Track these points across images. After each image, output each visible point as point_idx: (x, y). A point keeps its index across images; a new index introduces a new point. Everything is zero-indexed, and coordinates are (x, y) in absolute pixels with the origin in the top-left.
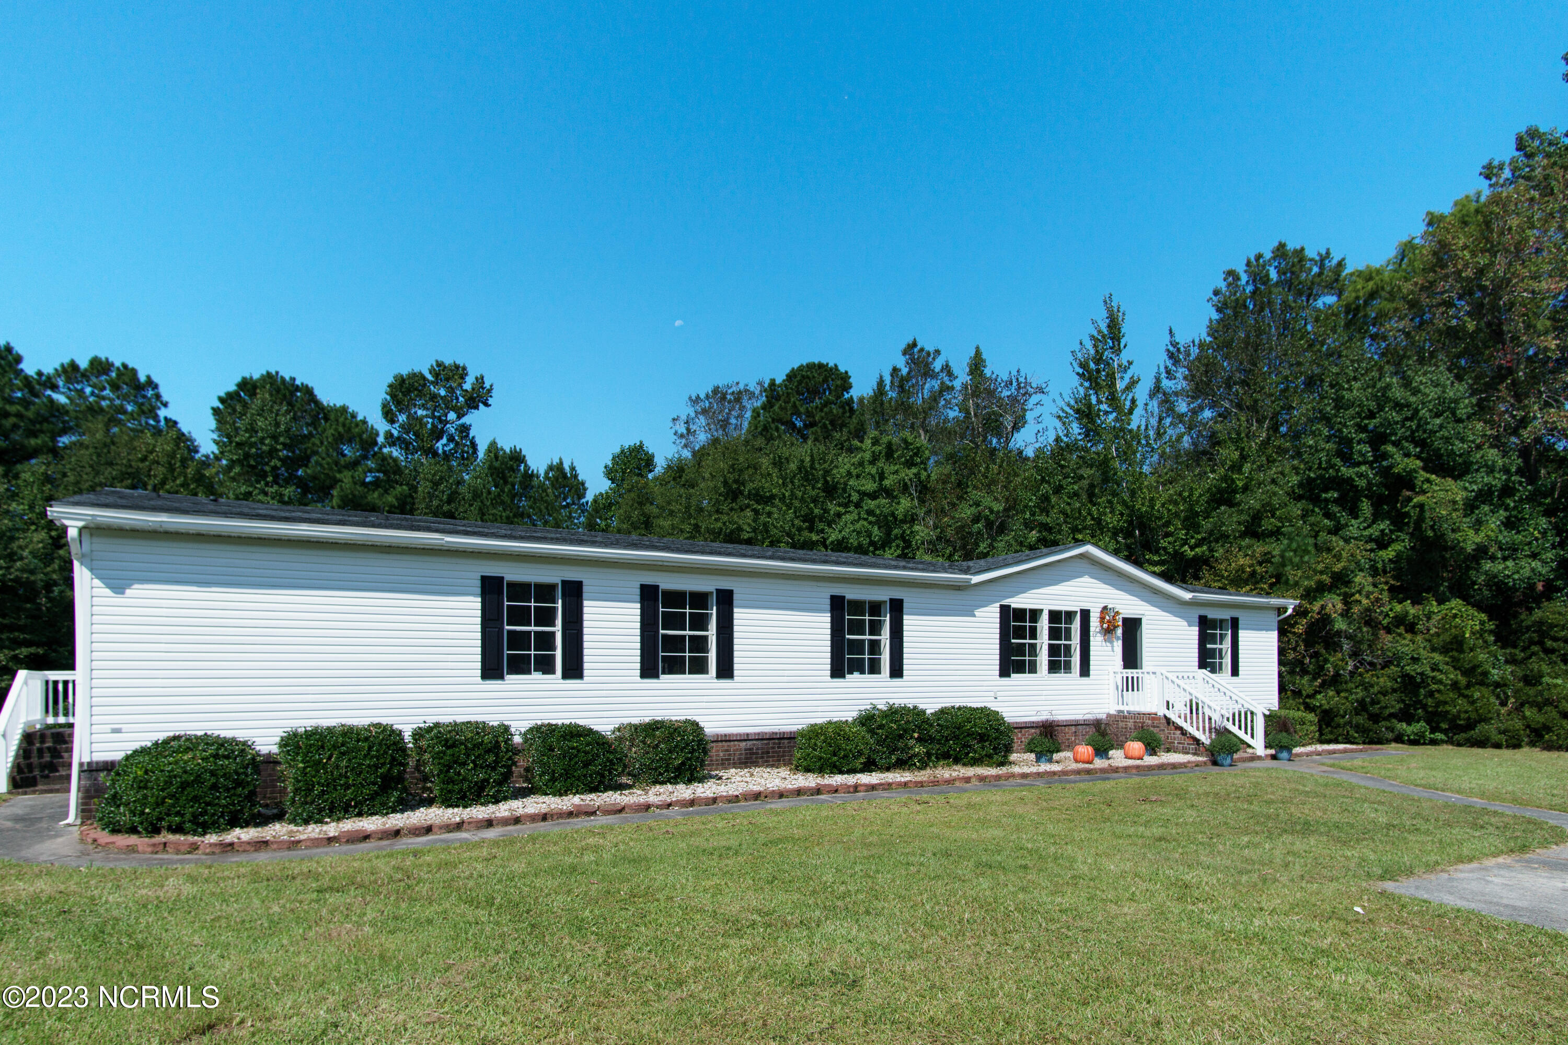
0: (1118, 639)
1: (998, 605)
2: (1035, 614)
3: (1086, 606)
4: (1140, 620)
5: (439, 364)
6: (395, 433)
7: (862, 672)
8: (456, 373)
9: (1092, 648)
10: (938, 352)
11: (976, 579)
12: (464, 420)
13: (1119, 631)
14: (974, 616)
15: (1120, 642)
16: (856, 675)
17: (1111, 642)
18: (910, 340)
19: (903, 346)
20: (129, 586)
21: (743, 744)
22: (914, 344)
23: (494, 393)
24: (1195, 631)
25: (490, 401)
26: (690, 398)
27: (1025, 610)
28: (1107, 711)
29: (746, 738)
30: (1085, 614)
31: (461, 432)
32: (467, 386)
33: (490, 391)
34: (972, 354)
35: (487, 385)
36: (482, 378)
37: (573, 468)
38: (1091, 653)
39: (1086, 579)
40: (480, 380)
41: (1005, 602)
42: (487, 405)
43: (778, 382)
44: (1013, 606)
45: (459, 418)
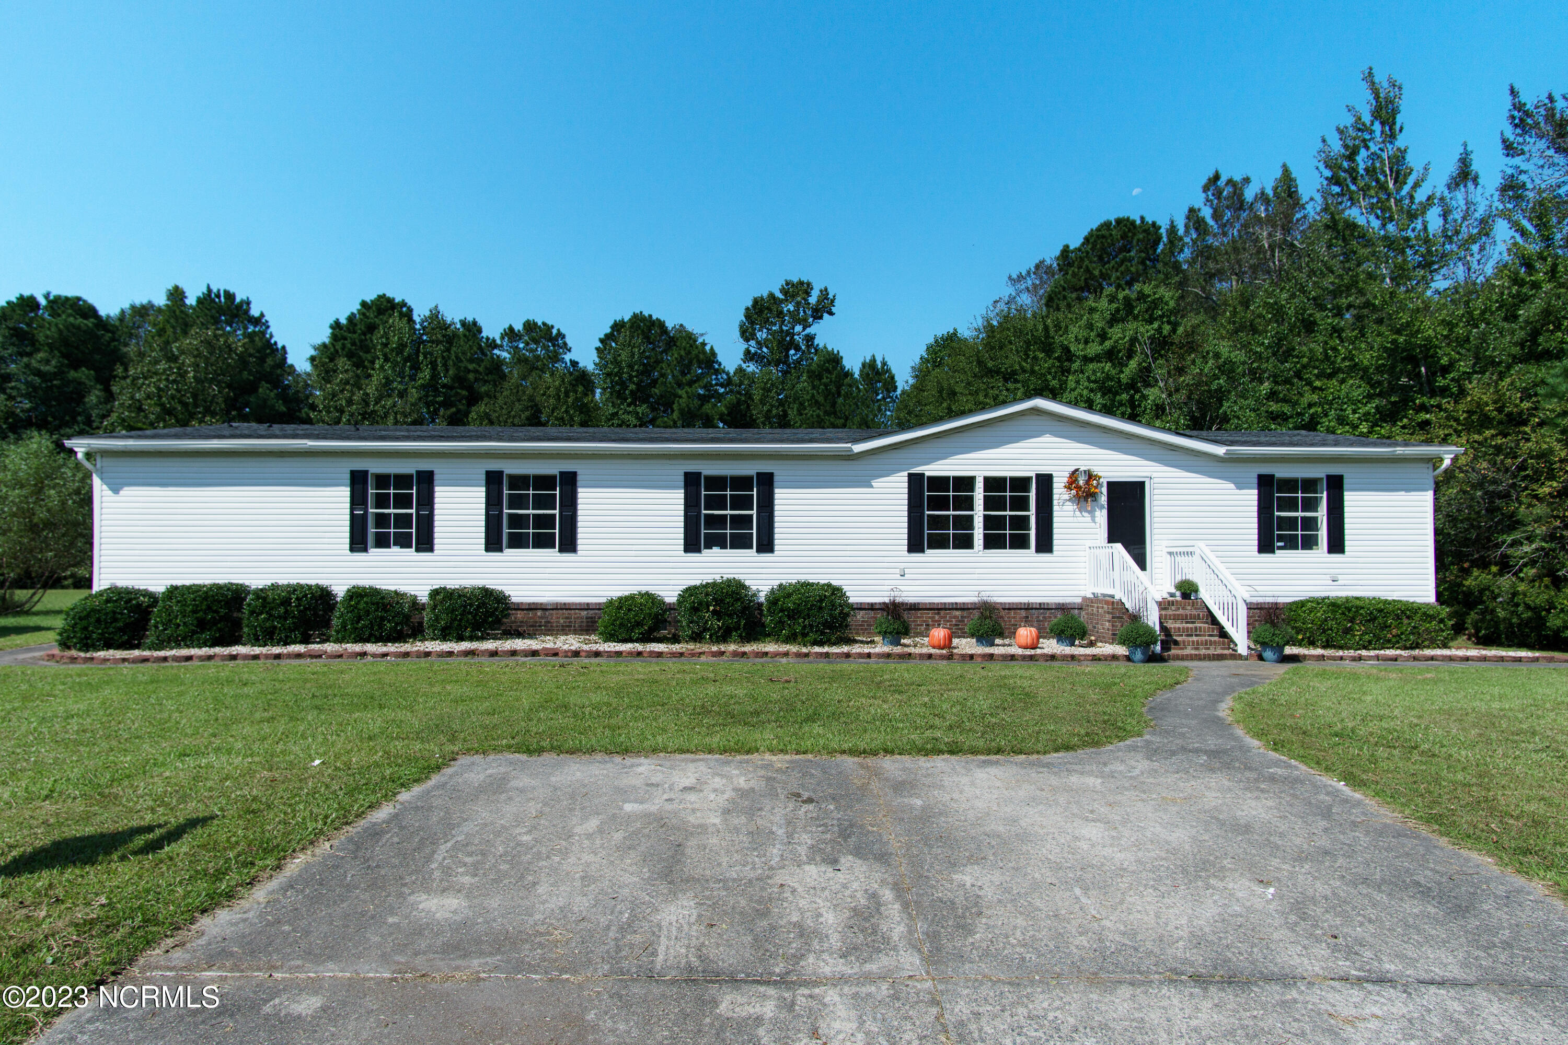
0: (1102, 507)
1: (906, 473)
2: (966, 483)
3: (1044, 470)
4: (1141, 485)
5: (787, 283)
6: (753, 350)
7: (723, 547)
8: (802, 288)
9: (1055, 520)
10: (1247, 180)
11: (858, 448)
12: (808, 331)
13: (1103, 499)
14: (872, 487)
15: (1105, 512)
16: (716, 550)
17: (1092, 512)
18: (1211, 174)
19: (1204, 181)
20: (121, 488)
21: (584, 613)
22: (1217, 177)
23: (836, 303)
24: (1251, 496)
25: (834, 310)
26: (1010, 278)
27: (948, 478)
28: (1083, 594)
29: (587, 607)
30: (1045, 481)
31: (808, 341)
32: (813, 300)
33: (833, 301)
34: (1278, 173)
35: (831, 296)
36: (826, 289)
37: (884, 363)
38: (1055, 525)
39: (1047, 439)
40: (824, 293)
41: (915, 470)
42: (831, 314)
43: (1072, 248)
44: (927, 474)
45: (804, 329)
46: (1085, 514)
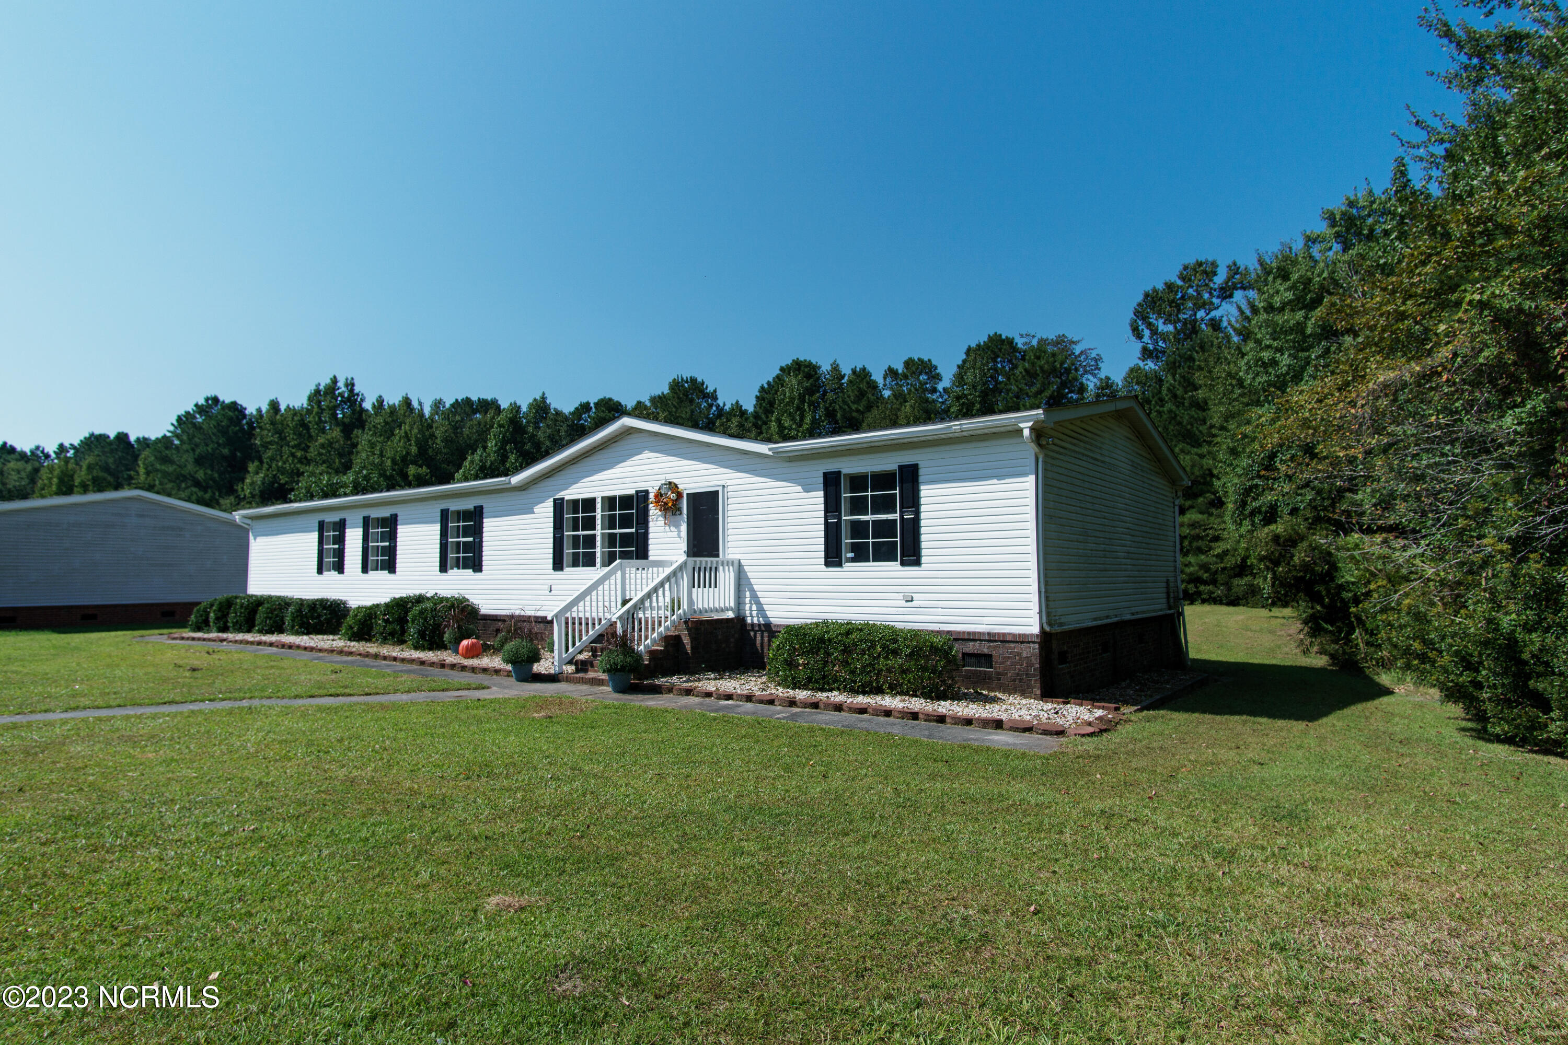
0: (683, 520)
1: (552, 500)
2: (589, 504)
3: (642, 487)
4: (717, 492)
9: (650, 536)
11: (514, 480)
13: (684, 510)
14: (533, 513)
15: (686, 525)
16: (455, 570)
17: (675, 526)
24: (817, 498)
27: (580, 500)
30: (643, 498)
38: (650, 541)
41: (558, 496)
44: (567, 498)
46: (673, 529)
